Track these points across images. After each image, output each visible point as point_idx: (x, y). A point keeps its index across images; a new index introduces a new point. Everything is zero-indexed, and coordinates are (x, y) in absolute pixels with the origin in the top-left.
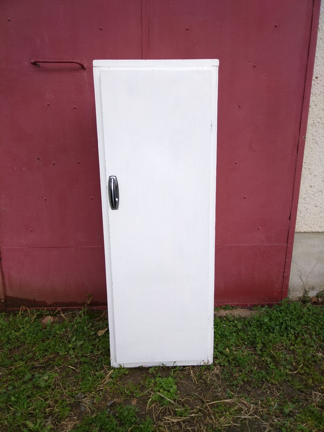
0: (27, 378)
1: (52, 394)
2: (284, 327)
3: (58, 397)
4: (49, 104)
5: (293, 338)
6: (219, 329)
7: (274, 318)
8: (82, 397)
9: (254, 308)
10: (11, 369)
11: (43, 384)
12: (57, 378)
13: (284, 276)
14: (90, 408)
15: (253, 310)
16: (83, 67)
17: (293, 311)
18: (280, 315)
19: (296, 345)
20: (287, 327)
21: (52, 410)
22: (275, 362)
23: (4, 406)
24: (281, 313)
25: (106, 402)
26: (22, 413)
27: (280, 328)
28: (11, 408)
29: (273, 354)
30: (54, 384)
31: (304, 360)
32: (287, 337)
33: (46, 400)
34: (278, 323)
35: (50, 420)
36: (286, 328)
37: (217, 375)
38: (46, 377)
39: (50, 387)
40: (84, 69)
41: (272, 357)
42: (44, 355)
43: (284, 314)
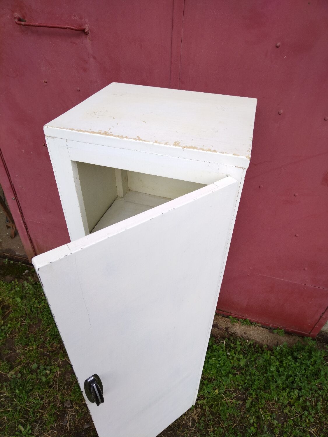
0: (34, 367)
1: (48, 392)
2: (291, 380)
3: (52, 399)
4: (46, 81)
5: (295, 397)
6: (219, 361)
7: (285, 365)
8: (69, 406)
9: (275, 331)
10: (26, 350)
11: (44, 379)
12: (58, 372)
13: (321, 317)
14: (70, 423)
15: (273, 333)
16: (83, 31)
17: (310, 366)
18: (293, 365)
19: (293, 407)
20: (295, 382)
21: (43, 413)
22: (258, 425)
23: (10, 396)
24: (296, 361)
25: (85, 422)
26: (21, 408)
27: (287, 379)
28: (15, 400)
29: (261, 414)
30: (54, 379)
31: (291, 433)
32: (289, 393)
33: (42, 399)
34: (286, 373)
35: (39, 426)
36: (293, 383)
37: (194, 420)
38: (48, 372)
39: (49, 383)
40: (86, 34)
41: (258, 418)
42: (53, 342)
43: (298, 364)
